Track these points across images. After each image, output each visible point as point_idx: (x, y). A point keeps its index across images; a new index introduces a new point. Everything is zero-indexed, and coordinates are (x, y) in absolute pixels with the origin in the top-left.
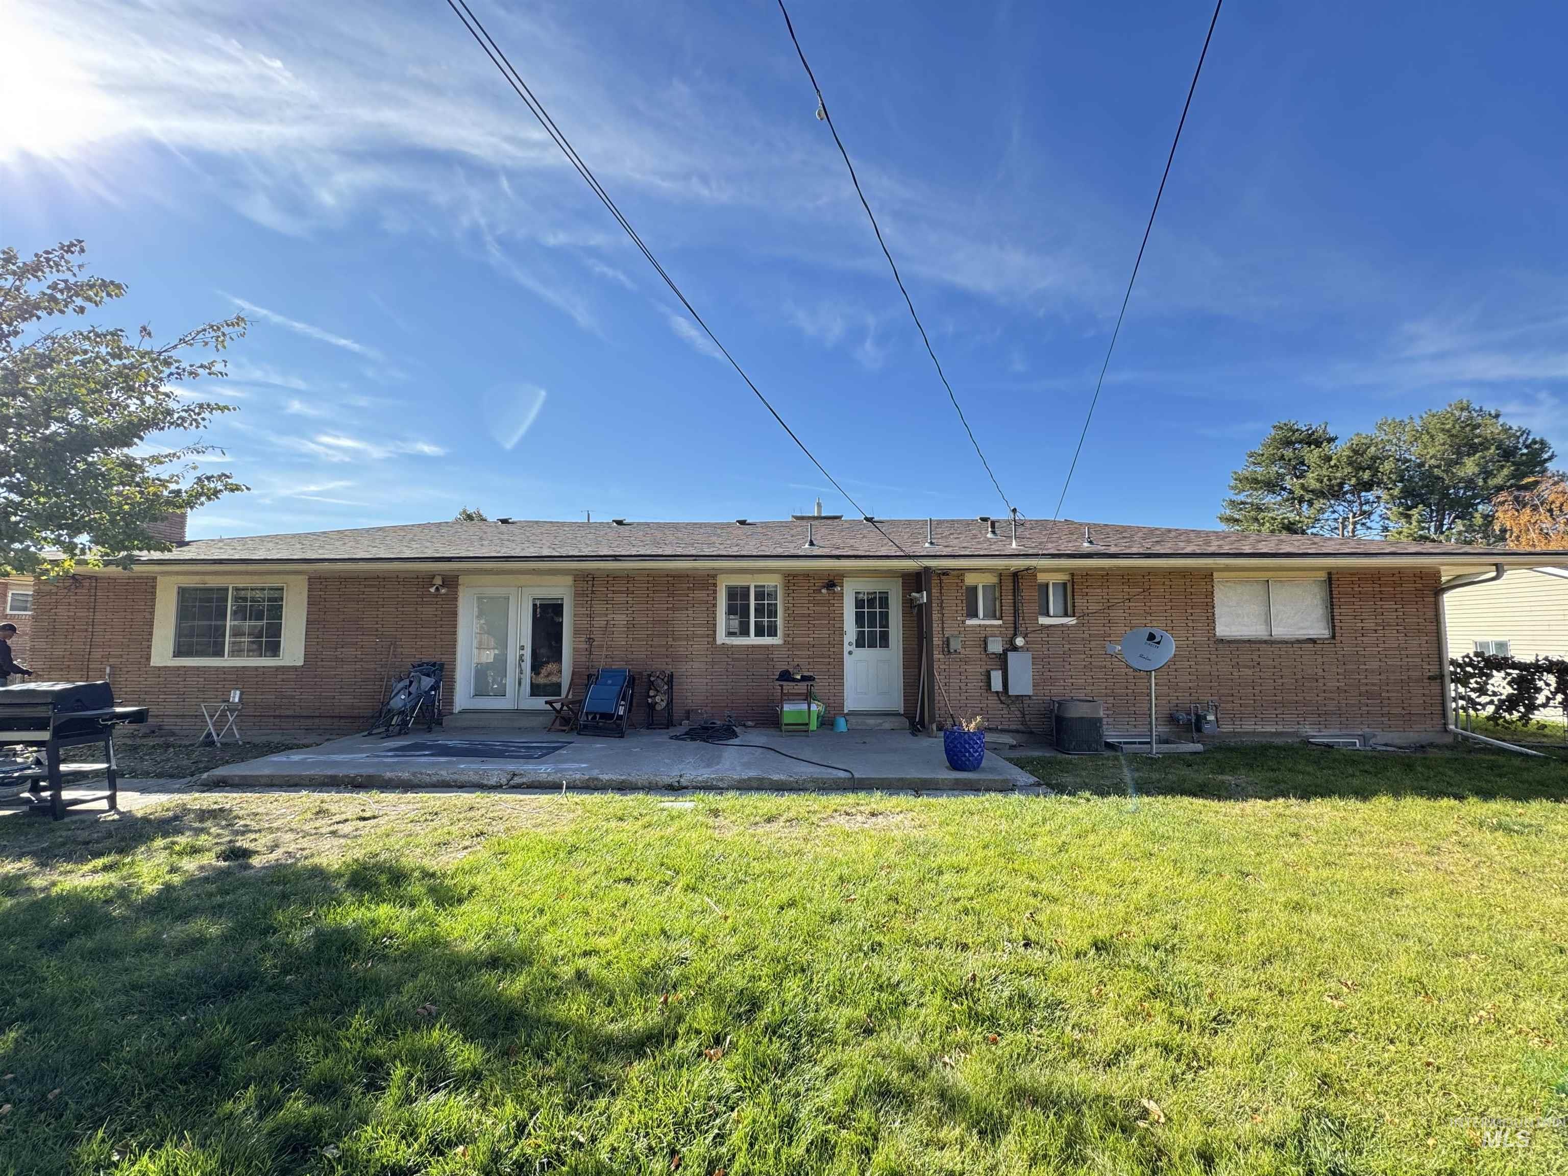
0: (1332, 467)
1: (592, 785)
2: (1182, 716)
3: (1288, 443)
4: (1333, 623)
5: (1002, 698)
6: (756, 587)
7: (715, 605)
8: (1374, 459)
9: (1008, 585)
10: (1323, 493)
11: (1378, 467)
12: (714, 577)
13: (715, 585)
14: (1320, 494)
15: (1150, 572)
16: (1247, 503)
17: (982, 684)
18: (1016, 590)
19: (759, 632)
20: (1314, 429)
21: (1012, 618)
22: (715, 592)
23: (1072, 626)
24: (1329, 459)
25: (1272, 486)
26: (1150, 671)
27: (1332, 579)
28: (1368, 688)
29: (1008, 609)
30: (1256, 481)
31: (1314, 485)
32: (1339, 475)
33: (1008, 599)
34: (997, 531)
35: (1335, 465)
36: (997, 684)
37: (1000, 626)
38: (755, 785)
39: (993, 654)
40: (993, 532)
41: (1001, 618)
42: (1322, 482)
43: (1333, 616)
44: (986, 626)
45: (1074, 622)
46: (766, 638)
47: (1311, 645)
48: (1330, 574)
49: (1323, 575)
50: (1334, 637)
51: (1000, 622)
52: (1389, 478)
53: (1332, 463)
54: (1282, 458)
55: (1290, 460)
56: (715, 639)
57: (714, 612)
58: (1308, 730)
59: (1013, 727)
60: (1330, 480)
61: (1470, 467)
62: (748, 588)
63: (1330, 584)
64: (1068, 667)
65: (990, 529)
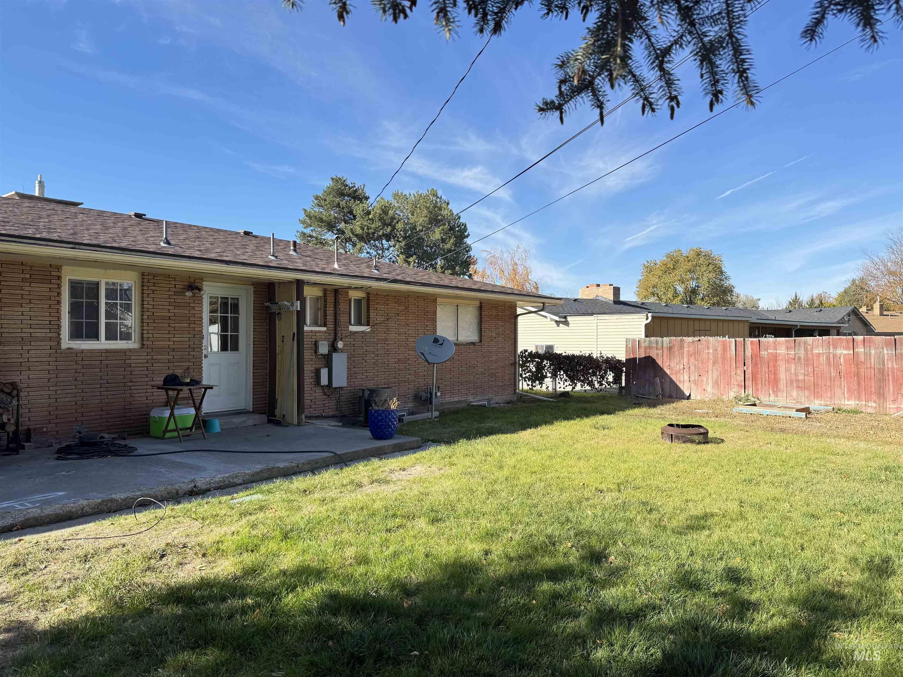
0: (370, 220)
1: (105, 508)
2: (423, 394)
3: (342, 194)
4: (481, 333)
5: (326, 391)
6: (107, 283)
7: (59, 302)
8: (393, 218)
9: (331, 299)
10: (363, 238)
11: (395, 225)
12: (59, 268)
13: (59, 278)
14: (361, 238)
15: (408, 295)
16: (313, 237)
17: (312, 380)
18: (336, 303)
19: (111, 335)
20: (356, 187)
21: (333, 326)
22: (59, 286)
23: (368, 333)
24: (369, 213)
25: (330, 226)
26: (434, 364)
27: (481, 307)
28: (492, 371)
29: (330, 318)
30: (321, 220)
31: (359, 231)
32: (373, 226)
33: (330, 311)
34: (298, 251)
35: (372, 219)
36: (324, 381)
37: (325, 332)
38: (266, 475)
39: (322, 355)
40: (295, 250)
41: (325, 325)
42: (363, 230)
43: (481, 329)
44: (316, 332)
45: (369, 330)
46: (119, 341)
47: (473, 346)
48: (481, 303)
49: (477, 303)
50: (481, 341)
51: (324, 329)
52: (400, 234)
53: (371, 216)
54: (338, 205)
55: (343, 208)
56: (59, 343)
57: (58, 311)
58: (471, 399)
59: (331, 414)
60: (368, 229)
61: (437, 234)
62: (97, 284)
63: (481, 309)
64: (365, 364)
65: (292, 248)
